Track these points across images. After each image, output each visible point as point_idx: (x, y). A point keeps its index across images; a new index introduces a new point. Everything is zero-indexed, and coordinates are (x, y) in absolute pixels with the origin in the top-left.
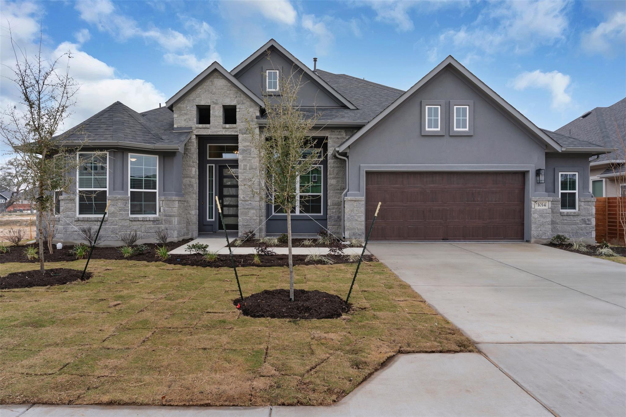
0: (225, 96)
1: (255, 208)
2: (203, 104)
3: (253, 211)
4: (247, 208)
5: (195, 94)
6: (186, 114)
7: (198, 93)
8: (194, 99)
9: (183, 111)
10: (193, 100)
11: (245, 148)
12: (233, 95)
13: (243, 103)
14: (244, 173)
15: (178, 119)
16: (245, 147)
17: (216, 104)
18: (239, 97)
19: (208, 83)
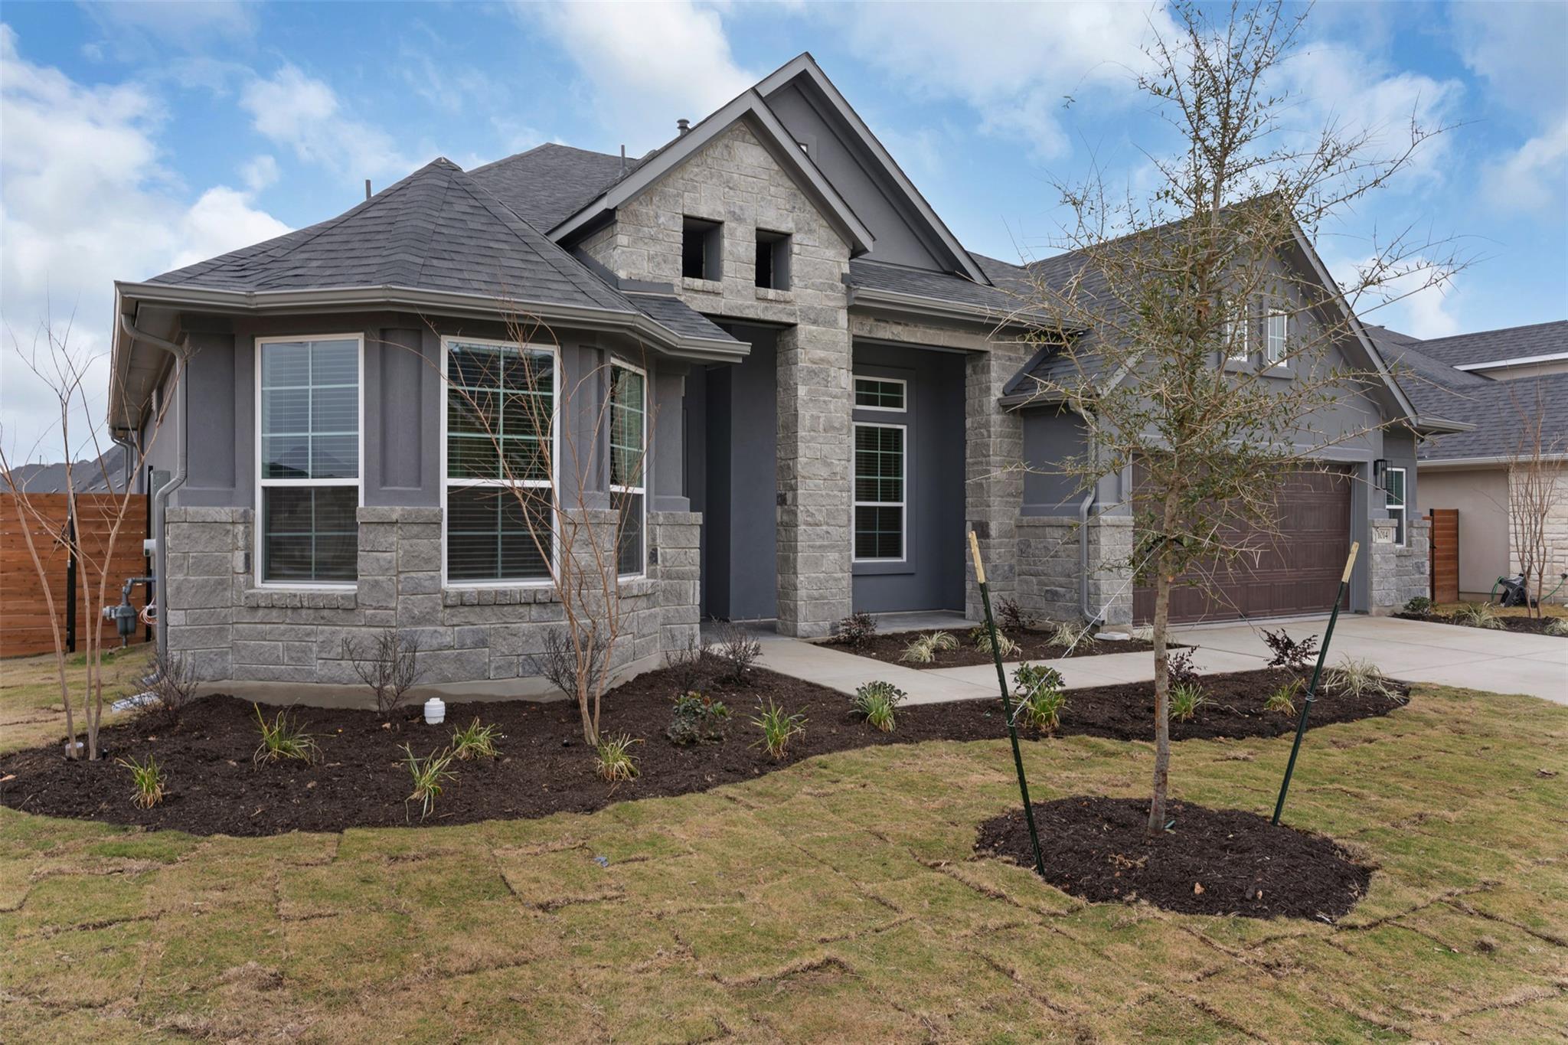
0: (763, 199)
1: (838, 546)
2: (705, 216)
3: (833, 556)
4: (820, 547)
5: (682, 178)
6: (653, 239)
7: (691, 176)
8: (678, 195)
9: (646, 229)
10: (675, 196)
11: (814, 366)
12: (783, 202)
13: (811, 231)
14: (813, 439)
15: (632, 253)
16: (815, 363)
17: (739, 219)
18: (800, 209)
19: (718, 151)
